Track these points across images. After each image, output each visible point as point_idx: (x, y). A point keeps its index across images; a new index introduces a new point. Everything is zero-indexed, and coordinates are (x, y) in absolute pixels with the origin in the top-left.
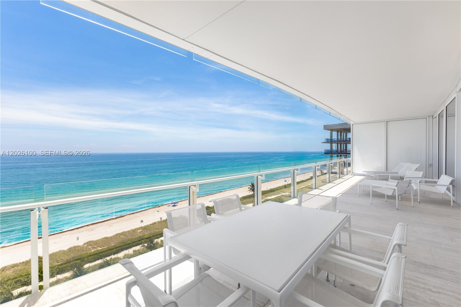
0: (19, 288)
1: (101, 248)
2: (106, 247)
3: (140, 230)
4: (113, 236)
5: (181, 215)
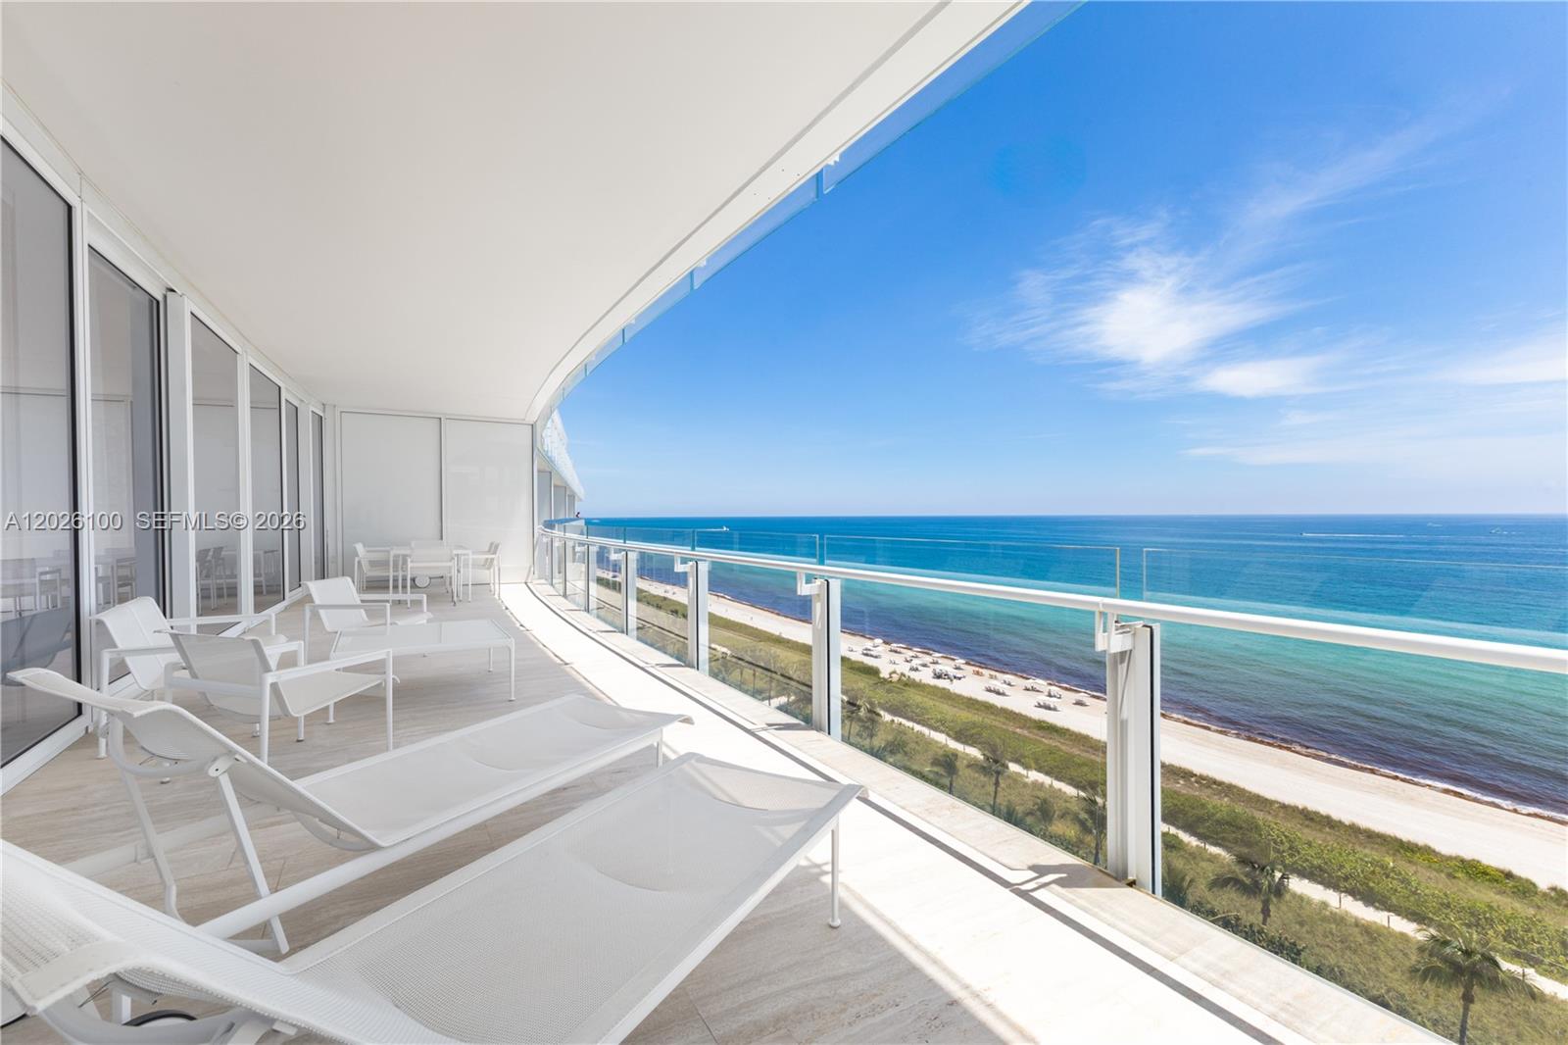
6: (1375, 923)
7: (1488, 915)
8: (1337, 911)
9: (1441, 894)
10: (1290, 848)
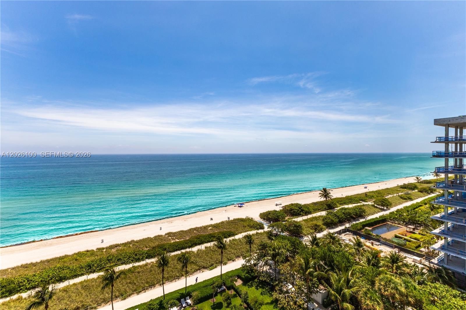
0: (120, 265)
1: (178, 240)
2: (182, 240)
3: (211, 228)
4: (188, 230)
5: (248, 217)
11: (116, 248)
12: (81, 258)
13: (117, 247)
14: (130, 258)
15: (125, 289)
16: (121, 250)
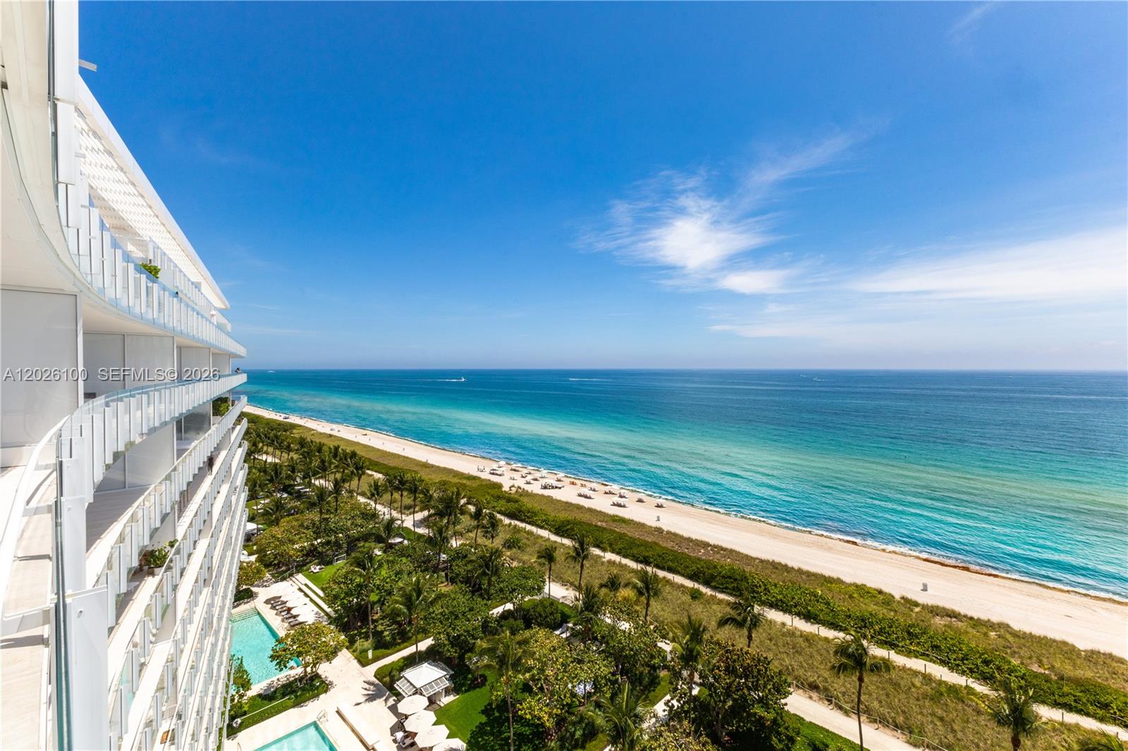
6: (811, 633)
7: (870, 620)
8: (791, 628)
9: (846, 609)
10: (765, 589)
11: (949, 619)
12: (861, 600)
13: (951, 617)
14: (967, 659)
15: (922, 724)
16: (957, 631)
